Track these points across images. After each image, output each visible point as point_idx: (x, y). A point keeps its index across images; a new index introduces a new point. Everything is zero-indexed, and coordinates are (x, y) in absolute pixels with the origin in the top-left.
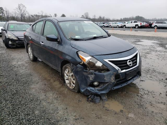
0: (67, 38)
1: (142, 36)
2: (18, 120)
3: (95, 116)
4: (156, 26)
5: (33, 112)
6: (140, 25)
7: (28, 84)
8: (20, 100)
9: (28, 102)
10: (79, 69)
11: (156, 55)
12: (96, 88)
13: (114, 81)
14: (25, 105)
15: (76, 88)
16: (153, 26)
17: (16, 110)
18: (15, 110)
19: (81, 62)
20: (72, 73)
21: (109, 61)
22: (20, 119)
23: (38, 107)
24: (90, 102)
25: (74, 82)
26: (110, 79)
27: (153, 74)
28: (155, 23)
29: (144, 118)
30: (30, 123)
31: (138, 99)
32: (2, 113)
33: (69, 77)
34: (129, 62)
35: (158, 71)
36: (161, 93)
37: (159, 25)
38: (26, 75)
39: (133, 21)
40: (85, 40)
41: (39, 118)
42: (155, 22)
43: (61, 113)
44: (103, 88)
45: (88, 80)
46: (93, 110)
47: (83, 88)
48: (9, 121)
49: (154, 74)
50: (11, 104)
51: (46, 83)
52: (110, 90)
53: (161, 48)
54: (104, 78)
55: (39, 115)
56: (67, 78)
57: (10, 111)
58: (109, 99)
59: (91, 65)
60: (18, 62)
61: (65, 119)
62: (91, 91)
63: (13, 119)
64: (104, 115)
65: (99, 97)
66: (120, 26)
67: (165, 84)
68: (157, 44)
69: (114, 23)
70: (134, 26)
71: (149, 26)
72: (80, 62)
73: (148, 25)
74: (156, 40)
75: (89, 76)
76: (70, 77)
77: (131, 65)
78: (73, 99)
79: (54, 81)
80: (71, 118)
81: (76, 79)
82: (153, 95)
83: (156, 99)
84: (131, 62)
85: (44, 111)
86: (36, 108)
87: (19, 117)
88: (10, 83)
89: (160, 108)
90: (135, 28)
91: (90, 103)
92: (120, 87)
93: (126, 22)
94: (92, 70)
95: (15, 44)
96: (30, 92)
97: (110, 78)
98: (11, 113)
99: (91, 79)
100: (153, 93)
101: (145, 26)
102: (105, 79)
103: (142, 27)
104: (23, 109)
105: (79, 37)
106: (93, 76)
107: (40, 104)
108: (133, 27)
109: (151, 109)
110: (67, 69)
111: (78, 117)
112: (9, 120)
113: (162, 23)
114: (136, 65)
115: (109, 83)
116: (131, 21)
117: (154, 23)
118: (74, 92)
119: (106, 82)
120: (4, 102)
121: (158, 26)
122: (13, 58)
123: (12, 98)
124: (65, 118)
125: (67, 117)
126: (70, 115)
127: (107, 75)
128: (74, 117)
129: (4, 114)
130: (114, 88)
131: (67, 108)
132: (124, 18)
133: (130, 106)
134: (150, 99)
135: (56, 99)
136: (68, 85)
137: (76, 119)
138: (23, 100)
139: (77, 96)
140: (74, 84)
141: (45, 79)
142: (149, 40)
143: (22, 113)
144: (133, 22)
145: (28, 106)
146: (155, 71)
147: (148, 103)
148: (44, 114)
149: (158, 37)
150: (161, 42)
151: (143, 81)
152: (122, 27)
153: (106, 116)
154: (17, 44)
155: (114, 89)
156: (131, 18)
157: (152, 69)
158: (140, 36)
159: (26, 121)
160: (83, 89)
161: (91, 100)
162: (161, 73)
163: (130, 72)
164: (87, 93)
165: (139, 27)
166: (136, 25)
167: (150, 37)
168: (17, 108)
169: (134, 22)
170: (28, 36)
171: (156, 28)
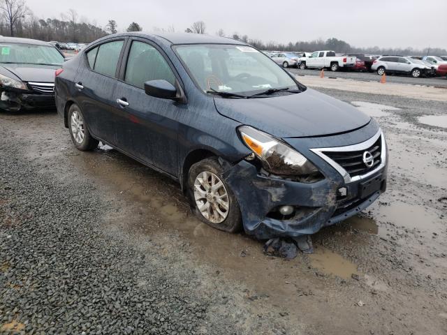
0: (202, 91)
1: (354, 92)
2: (99, 304)
3: (295, 289)
4: (382, 67)
5: (131, 282)
6: (341, 64)
7: (93, 211)
8: (87, 253)
9: (108, 258)
10: (244, 174)
11: (400, 142)
12: (288, 222)
13: (333, 204)
14: (106, 266)
15: (230, 222)
16: (374, 66)
17: (85, 278)
18: (81, 280)
19: (251, 154)
20: (220, 184)
21: (323, 152)
22: (104, 301)
23: (142, 271)
24: (274, 257)
25: (226, 205)
26: (324, 199)
27: (406, 187)
28: (380, 60)
29: (413, 291)
30: (135, 311)
31: (385, 247)
32: (48, 287)
33: (210, 192)
34: (368, 155)
35: (415, 180)
36: (435, 234)
37: (389, 65)
38: (79, 188)
39: (326, 52)
40: (248, 98)
41: (154, 298)
42: (381, 57)
43: (206, 283)
44: (304, 220)
45: (265, 201)
46: (286, 276)
47: (252, 220)
48: (76, 307)
49: (408, 188)
50: (64, 264)
51: (141, 208)
52: (322, 225)
53: (407, 124)
54: (310, 196)
55: (151, 289)
56: (204, 197)
57: (69, 281)
58: (316, 247)
59: (276, 163)
60: (41, 151)
61: (223, 300)
62: (274, 228)
63: (84, 300)
64: (316, 288)
65: (293, 244)
66: (291, 62)
67: (441, 213)
68: (395, 113)
69: (274, 54)
70: (328, 65)
71: (366, 67)
72: (247, 156)
73: (363, 63)
74: (390, 103)
75: (270, 190)
76: (212, 193)
77: (370, 163)
78: (226, 249)
79: (163, 205)
80: (239, 296)
81: (233, 198)
82: (420, 239)
83: (428, 247)
84: (371, 157)
85: (162, 280)
86: (137, 274)
87: (99, 296)
88: (40, 209)
89: (443, 267)
90: (329, 69)
91: (273, 259)
92: (341, 218)
93: (306, 53)
94: (276, 175)
95: (18, 100)
96: (104, 232)
97: (324, 197)
98: (72, 287)
99: (274, 199)
100: (417, 234)
101: (356, 66)
102: (313, 197)
103: (347, 69)
104: (103, 276)
105: (229, 88)
106: (280, 191)
107: (144, 262)
108: (325, 68)
109: (423, 271)
110: (205, 174)
111: (254, 294)
112: (73, 303)
113: (396, 60)
114: (380, 163)
115: (320, 209)
116: (319, 52)
117: (377, 60)
118: (225, 231)
119: (314, 205)
120: (43, 260)
121: (387, 68)
122: (24, 141)
123: (63, 247)
124: (220, 295)
125: (226, 294)
126: (232, 288)
127: (318, 189)
128: (243, 294)
129: (54, 291)
130: (329, 222)
131: (218, 272)
132: (297, 44)
133: (374, 265)
134: (414, 247)
135: (183, 248)
136: (206, 214)
137: (251, 299)
138: (95, 253)
139: (236, 242)
140: (224, 211)
141: (136, 198)
142: (373, 103)
143: (105, 287)
144: (325, 54)
145: (112, 267)
146: (407, 180)
147: (412, 257)
148: (165, 286)
149: (393, 96)
150: (404, 108)
151: (386, 204)
152: (295, 66)
153: (322, 289)
154: (24, 101)
155: (330, 224)
156: (317, 42)
157: (399, 176)
158: (349, 92)
159: (122, 307)
160: (253, 223)
161: (273, 250)
162: (424, 186)
163: (370, 182)
164: (261, 234)
165: (340, 69)
166: (332, 63)
167: (373, 95)
168: (86, 274)
169: (329, 55)
170: (72, 80)
171: (381, 72)
